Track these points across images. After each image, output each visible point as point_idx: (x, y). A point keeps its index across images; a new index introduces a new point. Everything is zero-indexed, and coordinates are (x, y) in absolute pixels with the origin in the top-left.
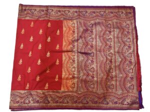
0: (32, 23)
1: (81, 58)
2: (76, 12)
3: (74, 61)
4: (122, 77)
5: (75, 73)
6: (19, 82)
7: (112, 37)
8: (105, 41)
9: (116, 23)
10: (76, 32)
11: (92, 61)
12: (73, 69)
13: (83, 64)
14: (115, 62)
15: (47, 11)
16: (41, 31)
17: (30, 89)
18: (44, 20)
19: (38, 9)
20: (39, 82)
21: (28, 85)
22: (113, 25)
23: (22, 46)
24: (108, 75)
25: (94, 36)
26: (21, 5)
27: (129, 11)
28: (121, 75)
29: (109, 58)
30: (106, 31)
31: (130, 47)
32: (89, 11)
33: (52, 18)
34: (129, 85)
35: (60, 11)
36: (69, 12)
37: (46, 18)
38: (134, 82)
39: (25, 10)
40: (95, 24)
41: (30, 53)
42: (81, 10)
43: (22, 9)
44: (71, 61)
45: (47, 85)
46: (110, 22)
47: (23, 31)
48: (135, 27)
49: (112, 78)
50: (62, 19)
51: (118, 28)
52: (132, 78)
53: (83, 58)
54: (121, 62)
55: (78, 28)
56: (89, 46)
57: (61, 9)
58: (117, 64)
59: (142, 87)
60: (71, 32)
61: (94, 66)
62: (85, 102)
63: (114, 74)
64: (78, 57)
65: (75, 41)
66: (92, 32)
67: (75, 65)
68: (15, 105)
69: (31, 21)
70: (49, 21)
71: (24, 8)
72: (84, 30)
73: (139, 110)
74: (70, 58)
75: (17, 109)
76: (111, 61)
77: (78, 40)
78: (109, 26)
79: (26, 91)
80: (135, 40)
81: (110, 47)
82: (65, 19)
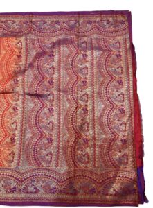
2: (26, 23)
3: (15, 110)
4: (105, 140)
5: (16, 132)
7: (88, 65)
8: (75, 72)
9: (97, 39)
10: (23, 58)
11: (51, 110)
12: (14, 126)
13: (34, 115)
14: (93, 110)
22: (92, 44)
24: (78, 136)
25: (55, 64)
27: (120, 18)
28: (104, 136)
29: (82, 103)
30: (77, 53)
31: (120, 83)
32: (49, 20)
34: (118, 155)
36: (14, 22)
38: (129, 150)
40: (59, 43)
42: (34, 20)
44: (11, 110)
46: (85, 39)
48: (132, 47)
49: (86, 141)
51: (100, 48)
52: (124, 142)
53: (32, 105)
54: (104, 110)
55: (27, 51)
56: (46, 83)
58: (97, 114)
59: (144, 159)
60: (15, 57)
61: (54, 119)
62: (31, 189)
63: (90, 133)
64: (23, 102)
65: (19, 72)
66: (52, 56)
67: (18, 118)
72: (37, 53)
73: (137, 206)
74: (8, 104)
76: (85, 110)
77: (25, 71)
78: (84, 45)
80: (131, 70)
81: (85, 83)
82: (5, 35)
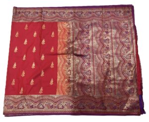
0: (27, 26)
1: (77, 60)
2: (71, 13)
3: (69, 64)
4: (121, 80)
5: (71, 76)
6: (13, 87)
7: (109, 38)
8: (101, 42)
9: (114, 23)
10: (71, 34)
11: (89, 64)
12: (69, 73)
13: (79, 66)
14: (113, 64)
15: (41, 13)
16: (35, 34)
17: (24, 93)
18: (38, 23)
19: (32, 11)
20: (33, 86)
21: (22, 90)
22: (111, 25)
23: (16, 49)
24: (105, 78)
25: (90, 37)
26: (15, 8)
27: (127, 10)
28: (120, 78)
29: (107, 60)
30: (103, 31)
31: (129, 48)
32: (85, 11)
33: (47, 20)
34: (128, 88)
35: (54, 13)
36: (64, 13)
37: (40, 21)
38: (134, 86)
39: (19, 13)
40: (92, 25)
41: (25, 56)
42: (76, 11)
43: (16, 12)
44: (66, 64)
45: (42, 89)
46: (107, 22)
47: (17, 34)
48: (135, 27)
49: (110, 81)
50: (57, 21)
51: (116, 28)
52: (132, 81)
53: (78, 61)
54: (119, 64)
55: (73, 30)
56: (85, 48)
57: (55, 11)
58: (116, 66)
59: (143, 90)
60: (66, 33)
61: (91, 68)
63: (112, 76)
64: (73, 59)
65: (70, 42)
66: (88, 33)
67: (71, 68)
68: (8, 110)
69: (26, 23)
70: (43, 23)
71: (18, 11)
72: (80, 31)
74: (65, 61)
75: (11, 114)
76: (109, 63)
77: (73, 42)
78: (106, 26)
79: (20, 96)
80: (134, 41)
81: (108, 48)
82: (60, 20)
